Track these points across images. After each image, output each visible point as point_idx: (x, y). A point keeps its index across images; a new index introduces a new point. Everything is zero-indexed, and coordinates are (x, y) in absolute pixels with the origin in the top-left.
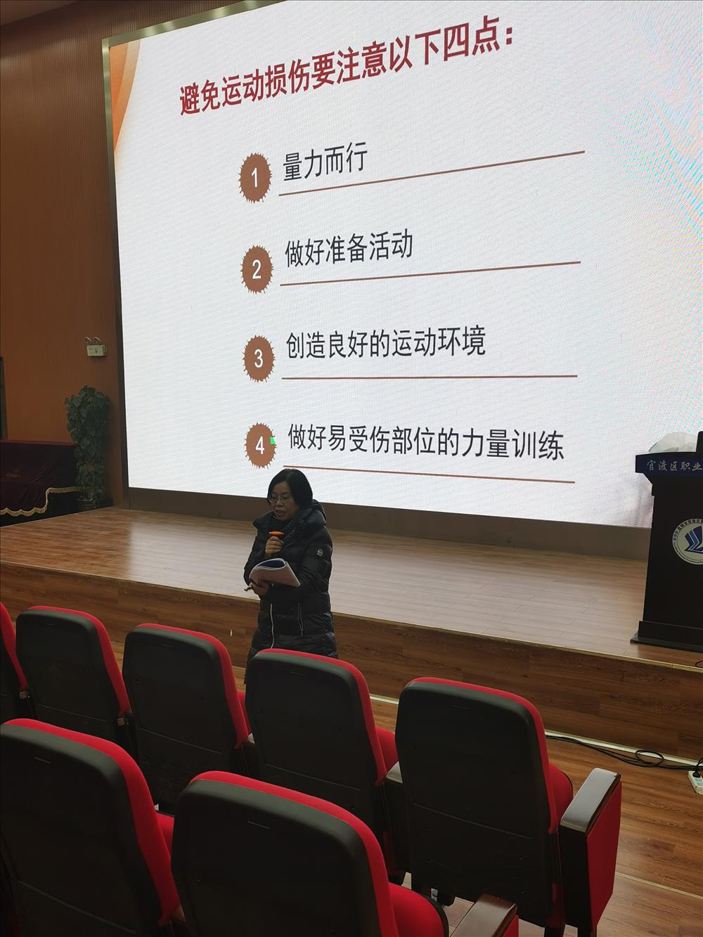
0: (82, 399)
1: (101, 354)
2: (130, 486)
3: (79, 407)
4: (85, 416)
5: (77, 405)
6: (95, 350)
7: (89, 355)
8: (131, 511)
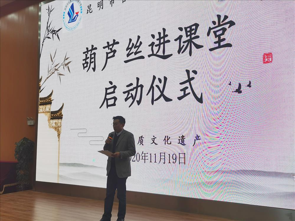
0: (22, 142)
1: (33, 124)
2: (37, 180)
3: (20, 146)
4: (21, 150)
5: (19, 145)
6: (30, 123)
7: (28, 124)
8: (36, 192)
